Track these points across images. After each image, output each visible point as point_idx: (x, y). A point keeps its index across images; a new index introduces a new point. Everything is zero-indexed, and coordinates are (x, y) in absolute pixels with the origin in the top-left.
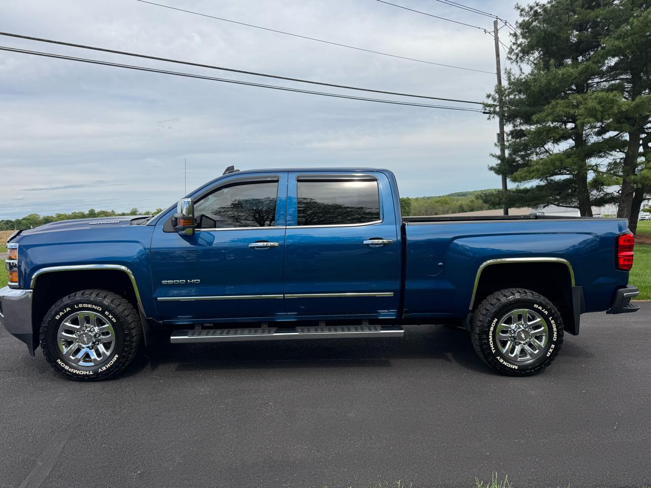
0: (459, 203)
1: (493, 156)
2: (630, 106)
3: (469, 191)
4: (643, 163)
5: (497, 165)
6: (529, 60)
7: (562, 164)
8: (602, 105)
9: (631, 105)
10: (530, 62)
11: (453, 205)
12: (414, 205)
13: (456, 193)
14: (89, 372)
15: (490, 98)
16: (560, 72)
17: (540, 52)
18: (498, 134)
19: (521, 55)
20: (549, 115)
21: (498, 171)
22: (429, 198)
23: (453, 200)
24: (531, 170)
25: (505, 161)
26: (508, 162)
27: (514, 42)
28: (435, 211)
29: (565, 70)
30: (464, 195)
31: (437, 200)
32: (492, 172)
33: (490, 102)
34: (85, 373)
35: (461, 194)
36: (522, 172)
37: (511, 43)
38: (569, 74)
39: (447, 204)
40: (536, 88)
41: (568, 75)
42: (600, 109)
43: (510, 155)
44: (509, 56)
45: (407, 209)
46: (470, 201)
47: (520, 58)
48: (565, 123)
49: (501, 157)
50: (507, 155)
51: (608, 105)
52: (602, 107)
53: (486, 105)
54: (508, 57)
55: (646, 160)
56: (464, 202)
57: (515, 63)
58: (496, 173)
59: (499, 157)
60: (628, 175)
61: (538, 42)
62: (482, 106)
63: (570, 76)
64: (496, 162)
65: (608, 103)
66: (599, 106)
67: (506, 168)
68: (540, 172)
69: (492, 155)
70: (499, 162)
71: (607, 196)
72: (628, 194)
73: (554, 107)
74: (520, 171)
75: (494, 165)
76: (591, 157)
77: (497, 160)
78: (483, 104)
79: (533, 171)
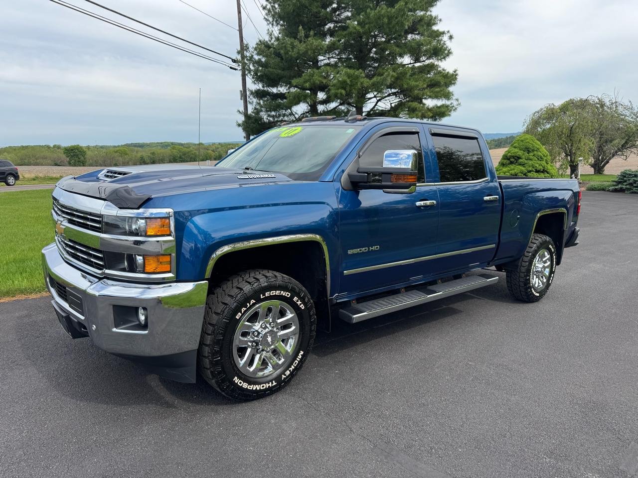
0: (139, 155)
3: (145, 142)
11: (133, 156)
12: (89, 154)
13: (132, 144)
14: (272, 383)
22: (102, 147)
23: (132, 151)
28: (114, 162)
30: (141, 146)
31: (115, 150)
34: (267, 385)
35: (137, 145)
39: (126, 154)
44: (266, 17)
45: (82, 158)
46: (151, 153)
47: (276, 21)
56: (145, 153)
67: (255, 126)
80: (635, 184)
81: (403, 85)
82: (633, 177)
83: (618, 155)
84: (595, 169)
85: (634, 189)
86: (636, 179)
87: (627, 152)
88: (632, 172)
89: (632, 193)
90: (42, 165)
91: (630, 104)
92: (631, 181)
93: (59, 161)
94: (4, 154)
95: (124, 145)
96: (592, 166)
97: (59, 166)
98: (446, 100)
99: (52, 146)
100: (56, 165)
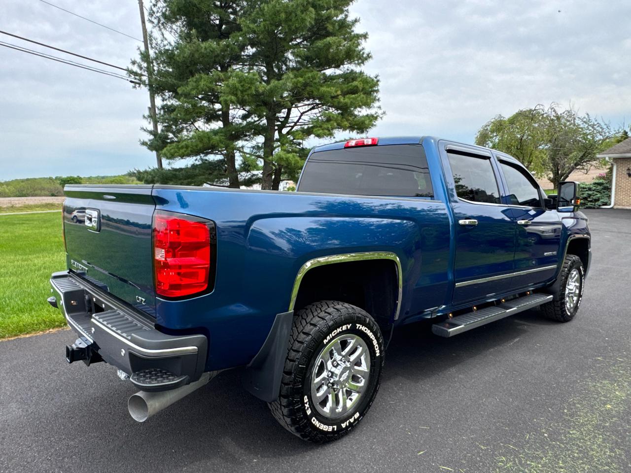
1: (145, 130)
2: (265, 89)
4: (278, 146)
5: (150, 140)
6: (171, 28)
7: (209, 141)
8: (242, 84)
9: (267, 89)
10: (173, 31)
15: (136, 65)
16: (203, 45)
17: (183, 22)
18: (150, 108)
19: (163, 20)
20: (194, 89)
21: (151, 147)
24: (180, 146)
25: (158, 136)
26: (160, 137)
27: (155, 3)
29: (207, 45)
31: (112, 180)
32: (145, 148)
33: (135, 68)
36: (171, 148)
37: (151, 4)
38: (212, 50)
40: (180, 59)
41: (210, 50)
42: (241, 88)
43: (162, 131)
47: (163, 24)
48: (213, 103)
49: (154, 133)
50: (159, 131)
51: (247, 85)
52: (242, 86)
53: (131, 72)
54: (149, 20)
55: (281, 143)
57: (157, 28)
58: (149, 148)
59: (151, 132)
60: (268, 157)
61: (179, 10)
62: (126, 72)
63: (212, 51)
64: (148, 138)
65: (248, 83)
66: (239, 85)
67: (159, 144)
68: (190, 149)
69: (142, 129)
70: (152, 137)
71: (254, 177)
72: (268, 175)
73: (197, 81)
74: (170, 147)
75: (146, 140)
76: (239, 140)
77: (149, 134)
78: (127, 70)
79: (182, 147)
80: (590, 198)
81: (312, 92)
82: (587, 191)
83: (578, 169)
84: (555, 184)
85: (589, 204)
86: (590, 192)
87: (587, 166)
88: (586, 185)
89: (587, 208)
90: (40, 195)
91: (586, 117)
92: (585, 196)
93: (56, 192)
94: (3, 187)
95: (124, 176)
96: (552, 181)
97: (55, 196)
98: (367, 109)
99: (54, 178)
100: (53, 195)
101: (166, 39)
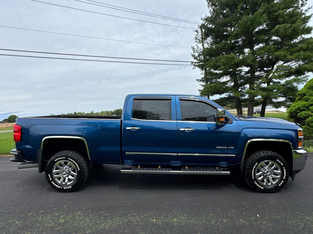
101: (199, 48)
